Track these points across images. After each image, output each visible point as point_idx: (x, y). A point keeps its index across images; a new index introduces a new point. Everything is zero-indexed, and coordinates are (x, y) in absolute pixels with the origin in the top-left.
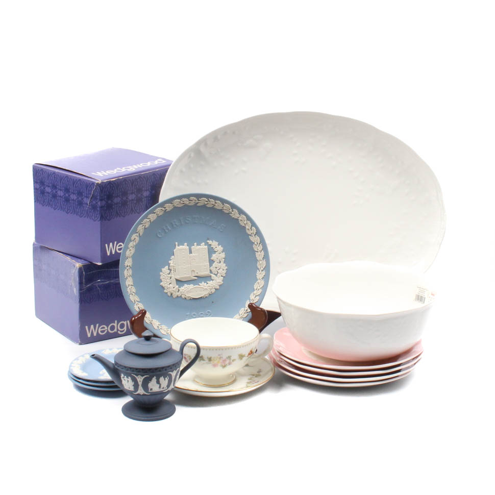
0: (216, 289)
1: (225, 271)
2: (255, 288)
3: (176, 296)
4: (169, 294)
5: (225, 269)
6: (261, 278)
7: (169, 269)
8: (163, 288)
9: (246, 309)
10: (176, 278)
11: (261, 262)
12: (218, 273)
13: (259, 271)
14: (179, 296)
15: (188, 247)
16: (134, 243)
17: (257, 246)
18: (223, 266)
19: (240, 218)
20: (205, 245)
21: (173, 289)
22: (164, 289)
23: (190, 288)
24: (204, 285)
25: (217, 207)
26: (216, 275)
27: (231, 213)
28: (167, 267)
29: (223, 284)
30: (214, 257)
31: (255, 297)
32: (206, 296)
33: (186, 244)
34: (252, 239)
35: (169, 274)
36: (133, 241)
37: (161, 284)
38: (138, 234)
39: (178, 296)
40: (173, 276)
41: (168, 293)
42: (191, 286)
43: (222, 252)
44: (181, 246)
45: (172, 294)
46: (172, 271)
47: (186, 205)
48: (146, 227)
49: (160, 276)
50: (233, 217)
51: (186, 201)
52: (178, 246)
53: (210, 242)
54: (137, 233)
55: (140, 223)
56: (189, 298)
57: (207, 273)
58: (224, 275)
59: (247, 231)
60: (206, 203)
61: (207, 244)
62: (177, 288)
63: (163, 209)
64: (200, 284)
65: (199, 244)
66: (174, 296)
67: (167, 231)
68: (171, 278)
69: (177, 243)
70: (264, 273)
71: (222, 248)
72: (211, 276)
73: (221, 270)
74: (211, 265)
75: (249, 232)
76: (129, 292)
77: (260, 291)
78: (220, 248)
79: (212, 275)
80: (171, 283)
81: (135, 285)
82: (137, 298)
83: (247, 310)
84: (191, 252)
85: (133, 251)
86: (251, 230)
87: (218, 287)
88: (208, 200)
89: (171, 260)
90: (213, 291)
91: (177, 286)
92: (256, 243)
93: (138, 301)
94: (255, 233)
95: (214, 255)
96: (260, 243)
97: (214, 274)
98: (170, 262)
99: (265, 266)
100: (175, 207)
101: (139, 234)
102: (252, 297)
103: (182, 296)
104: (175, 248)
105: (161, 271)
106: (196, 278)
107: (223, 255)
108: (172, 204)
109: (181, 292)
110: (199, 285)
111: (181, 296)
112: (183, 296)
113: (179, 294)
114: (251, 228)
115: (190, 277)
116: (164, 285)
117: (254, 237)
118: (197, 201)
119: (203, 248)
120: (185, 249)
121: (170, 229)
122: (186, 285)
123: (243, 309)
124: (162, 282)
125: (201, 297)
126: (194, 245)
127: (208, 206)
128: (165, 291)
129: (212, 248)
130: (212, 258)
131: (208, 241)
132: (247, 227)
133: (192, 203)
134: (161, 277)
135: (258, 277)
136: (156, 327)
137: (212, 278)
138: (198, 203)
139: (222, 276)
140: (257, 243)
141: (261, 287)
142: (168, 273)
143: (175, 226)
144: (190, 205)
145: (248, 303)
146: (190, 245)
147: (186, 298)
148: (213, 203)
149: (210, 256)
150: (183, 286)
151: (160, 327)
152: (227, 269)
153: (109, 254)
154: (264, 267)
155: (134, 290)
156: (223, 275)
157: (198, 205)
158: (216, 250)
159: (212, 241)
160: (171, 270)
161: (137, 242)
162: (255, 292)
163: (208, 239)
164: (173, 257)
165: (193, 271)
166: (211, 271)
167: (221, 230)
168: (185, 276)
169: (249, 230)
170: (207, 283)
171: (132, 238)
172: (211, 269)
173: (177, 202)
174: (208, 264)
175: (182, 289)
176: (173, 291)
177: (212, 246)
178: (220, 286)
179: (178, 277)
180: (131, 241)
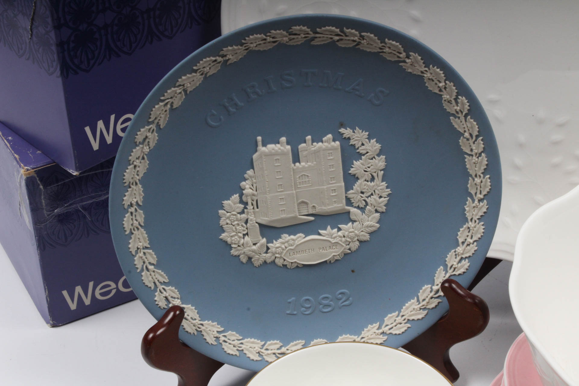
0: (361, 242)
1: (384, 200)
2: (461, 240)
3: (260, 262)
4: (244, 260)
5: (384, 195)
6: (475, 218)
7: (241, 202)
8: (228, 246)
9: (435, 288)
10: (259, 221)
11: (478, 180)
12: (367, 204)
13: (473, 201)
14: (269, 261)
15: (289, 147)
16: (146, 149)
17: (471, 142)
18: (381, 186)
19: (427, 75)
20: (334, 140)
21: (254, 247)
22: (231, 248)
23: (297, 243)
24: (331, 235)
25: (365, 46)
26: (362, 209)
27: (404, 62)
28: (236, 197)
29: (379, 228)
30: (357, 166)
31: (460, 261)
32: (338, 258)
33: (283, 139)
34: (458, 124)
35: (242, 212)
36: (142, 143)
37: (223, 236)
38: (153, 126)
39: (265, 262)
40: (251, 217)
41: (241, 257)
42: (300, 238)
43: (378, 155)
44: (271, 146)
45: (250, 258)
46: (250, 207)
47: (281, 46)
48: (175, 107)
49: (220, 218)
50: (410, 70)
51: (281, 35)
52: (264, 145)
53: (347, 132)
54: (153, 122)
55: (157, 100)
56: (294, 265)
57: (340, 205)
58: (384, 209)
59: (446, 105)
60: (337, 38)
61: (338, 137)
62: (262, 245)
63: (219, 59)
64: (321, 232)
65: (317, 139)
66: (256, 264)
67: (232, 110)
68: (246, 222)
69: (259, 138)
70: (484, 207)
71: (378, 146)
72: (349, 212)
73: (375, 197)
74: (348, 187)
75: (452, 108)
76: (139, 266)
77: (473, 248)
78: (373, 146)
79: (353, 210)
80: (247, 234)
81: (153, 245)
82: (161, 276)
83: (437, 291)
84: (296, 158)
85: (143, 167)
86: (457, 103)
87: (367, 237)
88: (342, 31)
89: (245, 180)
90: (355, 245)
91: (264, 240)
92: (467, 135)
93: (164, 283)
94: (466, 111)
95: (357, 164)
96: (477, 137)
97: (358, 207)
98: (243, 183)
99: (488, 190)
100: (251, 54)
101: (158, 125)
102: (451, 260)
103: (277, 261)
104: (256, 151)
105: (222, 208)
106: (312, 218)
107: (380, 162)
108: (242, 44)
109: (274, 254)
110: (319, 234)
111: (273, 262)
112: (279, 262)
113: (268, 257)
114: (456, 99)
115: (295, 218)
116: (229, 240)
117: (463, 118)
118: (312, 35)
119: (326, 149)
120: (283, 154)
121: (240, 104)
122: (286, 237)
123: (427, 287)
124: (224, 231)
125: (326, 262)
126: (305, 142)
127: (341, 44)
128: (233, 252)
129: (353, 146)
130: (352, 171)
131: (342, 130)
132: (446, 96)
133: (299, 40)
134: (222, 222)
135: (469, 216)
136: (211, 340)
137: (353, 217)
138: (313, 39)
139: (377, 211)
140: (471, 135)
141: (475, 238)
142: (239, 210)
143: (253, 96)
144: (291, 43)
145: (440, 276)
146: (295, 143)
147: (285, 266)
148: (356, 38)
149: (347, 163)
150: (277, 238)
151: (222, 338)
152: (389, 195)
153: (96, 146)
154: (484, 193)
155: (152, 257)
156: (379, 209)
157: (313, 43)
158: (362, 150)
159: (353, 129)
160: (246, 204)
161: (152, 145)
162: (460, 249)
163: (342, 125)
164: (250, 172)
165: (303, 202)
166: (349, 202)
167: (377, 102)
168: (283, 216)
169: (450, 102)
170: (339, 229)
171: (139, 138)
172: (350, 196)
173: (256, 39)
174: (343, 184)
175: (275, 245)
176: (253, 251)
177: (352, 142)
178: (371, 234)
179: (264, 220)
180: (137, 146)
